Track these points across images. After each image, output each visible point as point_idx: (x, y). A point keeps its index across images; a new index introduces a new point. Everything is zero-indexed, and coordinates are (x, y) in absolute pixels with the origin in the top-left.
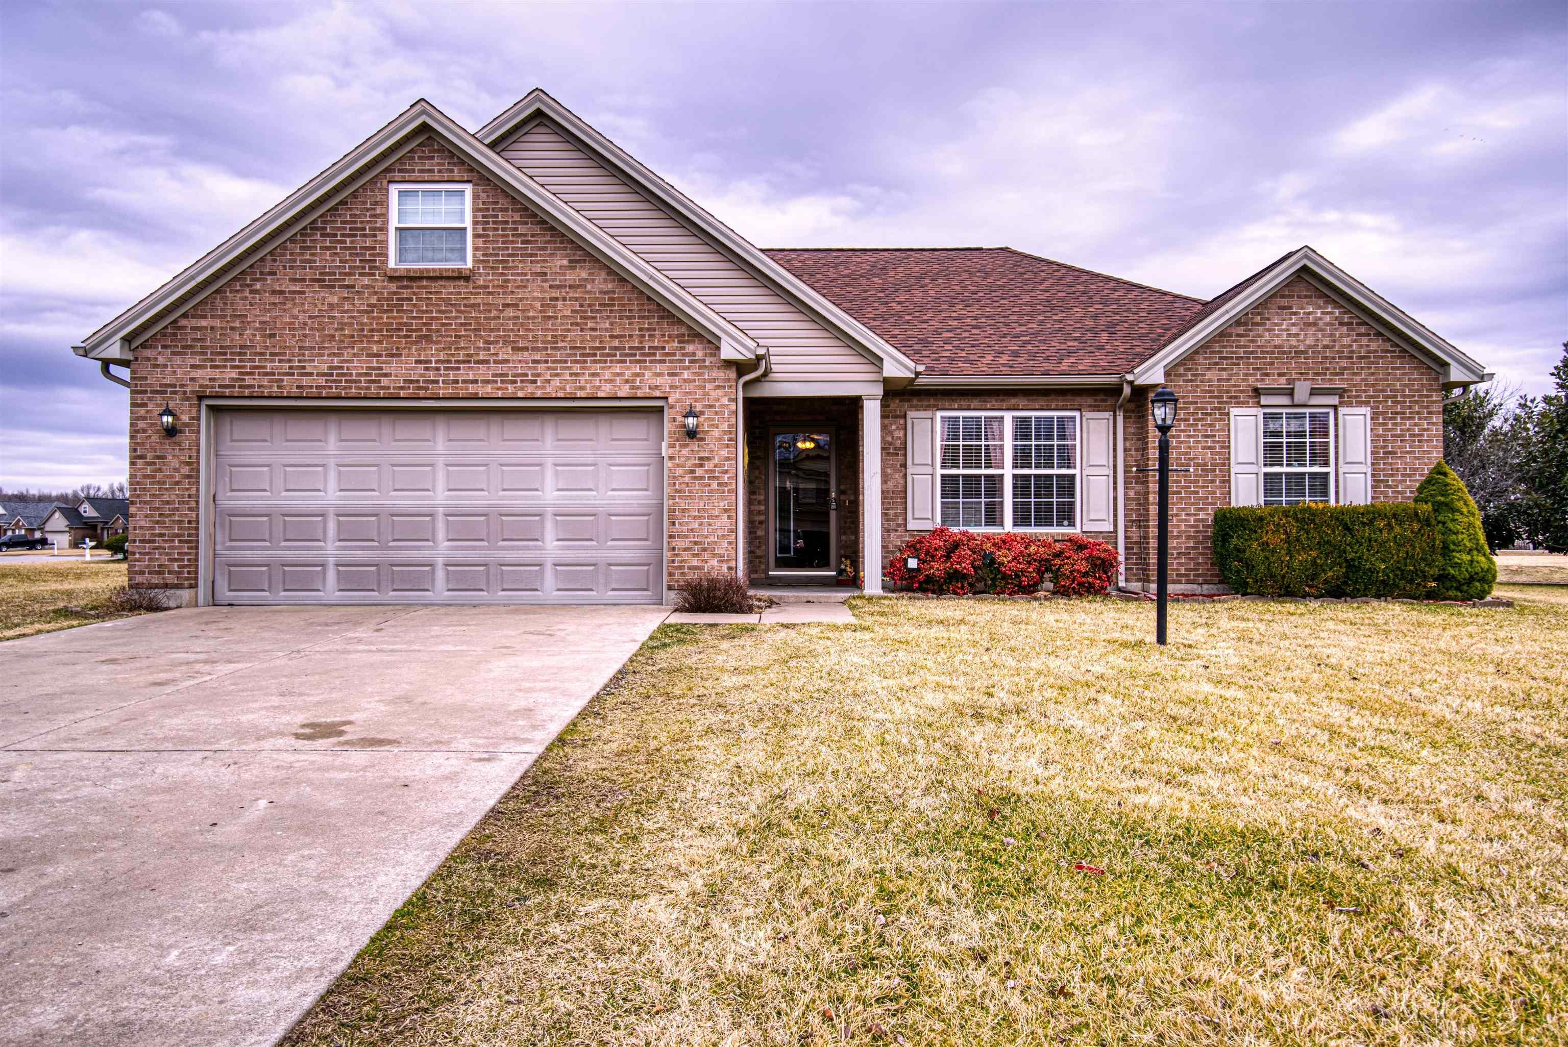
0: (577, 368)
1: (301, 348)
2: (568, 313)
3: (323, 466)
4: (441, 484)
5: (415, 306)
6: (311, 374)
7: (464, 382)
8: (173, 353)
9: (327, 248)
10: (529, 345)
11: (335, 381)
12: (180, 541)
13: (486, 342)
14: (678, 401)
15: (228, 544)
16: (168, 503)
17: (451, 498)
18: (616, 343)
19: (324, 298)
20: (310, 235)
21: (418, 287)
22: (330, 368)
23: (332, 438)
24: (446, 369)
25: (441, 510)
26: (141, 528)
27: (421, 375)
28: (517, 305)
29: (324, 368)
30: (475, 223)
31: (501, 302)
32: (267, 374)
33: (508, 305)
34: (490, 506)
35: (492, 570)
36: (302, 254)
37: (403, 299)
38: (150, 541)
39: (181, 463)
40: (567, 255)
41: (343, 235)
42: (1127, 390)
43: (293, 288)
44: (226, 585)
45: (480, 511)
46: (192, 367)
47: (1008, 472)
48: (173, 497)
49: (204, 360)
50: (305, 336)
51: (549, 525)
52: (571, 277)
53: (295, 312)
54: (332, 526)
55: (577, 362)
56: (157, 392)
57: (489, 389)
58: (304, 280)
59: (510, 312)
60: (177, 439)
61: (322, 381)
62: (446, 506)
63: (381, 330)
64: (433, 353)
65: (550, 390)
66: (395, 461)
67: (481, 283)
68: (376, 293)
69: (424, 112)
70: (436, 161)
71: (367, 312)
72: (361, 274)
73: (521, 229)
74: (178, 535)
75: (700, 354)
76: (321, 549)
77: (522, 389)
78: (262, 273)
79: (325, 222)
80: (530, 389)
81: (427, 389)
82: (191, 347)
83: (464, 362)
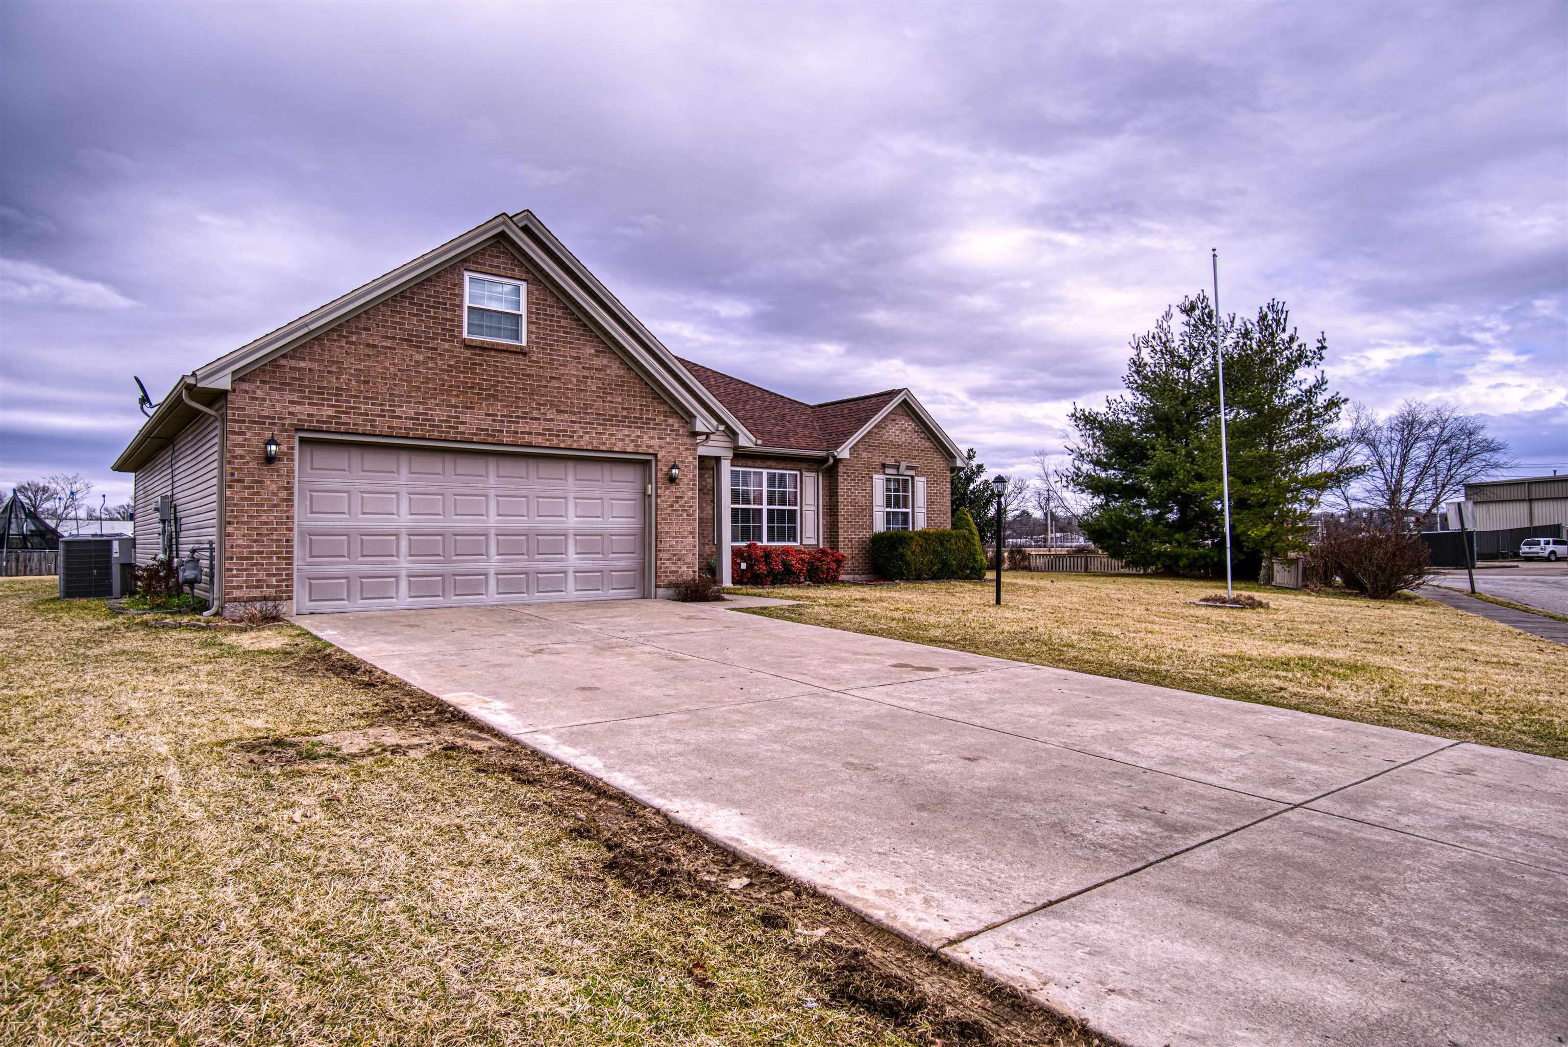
0: (600, 429)
1: (391, 395)
2: (594, 388)
3: (396, 493)
4: (493, 511)
5: (485, 370)
6: (400, 417)
7: (522, 433)
8: (271, 388)
9: (415, 315)
10: (568, 409)
11: (421, 425)
12: (278, 558)
13: (538, 404)
14: (664, 457)
15: (309, 560)
16: (266, 523)
17: (500, 521)
18: (625, 413)
19: (412, 356)
20: (401, 302)
21: (488, 356)
22: (417, 413)
23: (404, 471)
24: (509, 422)
25: (493, 531)
26: (238, 546)
27: (490, 425)
28: (559, 379)
29: (411, 413)
30: (529, 312)
31: (549, 375)
32: (361, 414)
33: (554, 378)
34: (530, 528)
35: (531, 576)
36: (393, 317)
37: (476, 364)
38: (247, 558)
39: (279, 487)
40: (594, 347)
41: (428, 306)
42: (831, 461)
43: (385, 344)
44: (307, 597)
45: (523, 532)
46: (291, 402)
47: (765, 507)
48: (271, 518)
49: (303, 398)
50: (396, 385)
51: (571, 542)
52: (597, 362)
53: (387, 364)
54: (404, 544)
55: (600, 424)
56: (256, 422)
57: (540, 440)
58: (395, 338)
59: (555, 384)
60: (274, 466)
61: (410, 424)
62: (497, 528)
63: (458, 387)
64: (498, 408)
65: (583, 444)
66: (457, 491)
67: (534, 359)
68: (454, 356)
69: (504, 223)
70: (502, 260)
71: (447, 371)
72: (442, 340)
73: (563, 323)
74: (276, 553)
75: (676, 426)
76: (395, 563)
77: (563, 441)
78: (357, 327)
79: (413, 293)
80: (569, 442)
81: (494, 436)
82: (289, 384)
83: (522, 418)
